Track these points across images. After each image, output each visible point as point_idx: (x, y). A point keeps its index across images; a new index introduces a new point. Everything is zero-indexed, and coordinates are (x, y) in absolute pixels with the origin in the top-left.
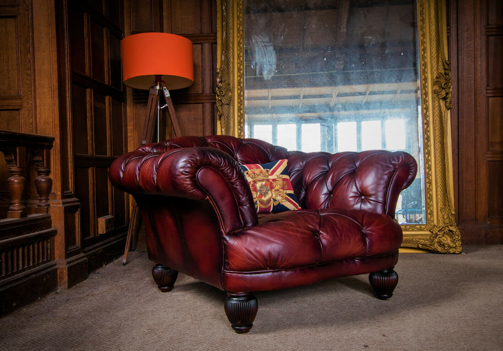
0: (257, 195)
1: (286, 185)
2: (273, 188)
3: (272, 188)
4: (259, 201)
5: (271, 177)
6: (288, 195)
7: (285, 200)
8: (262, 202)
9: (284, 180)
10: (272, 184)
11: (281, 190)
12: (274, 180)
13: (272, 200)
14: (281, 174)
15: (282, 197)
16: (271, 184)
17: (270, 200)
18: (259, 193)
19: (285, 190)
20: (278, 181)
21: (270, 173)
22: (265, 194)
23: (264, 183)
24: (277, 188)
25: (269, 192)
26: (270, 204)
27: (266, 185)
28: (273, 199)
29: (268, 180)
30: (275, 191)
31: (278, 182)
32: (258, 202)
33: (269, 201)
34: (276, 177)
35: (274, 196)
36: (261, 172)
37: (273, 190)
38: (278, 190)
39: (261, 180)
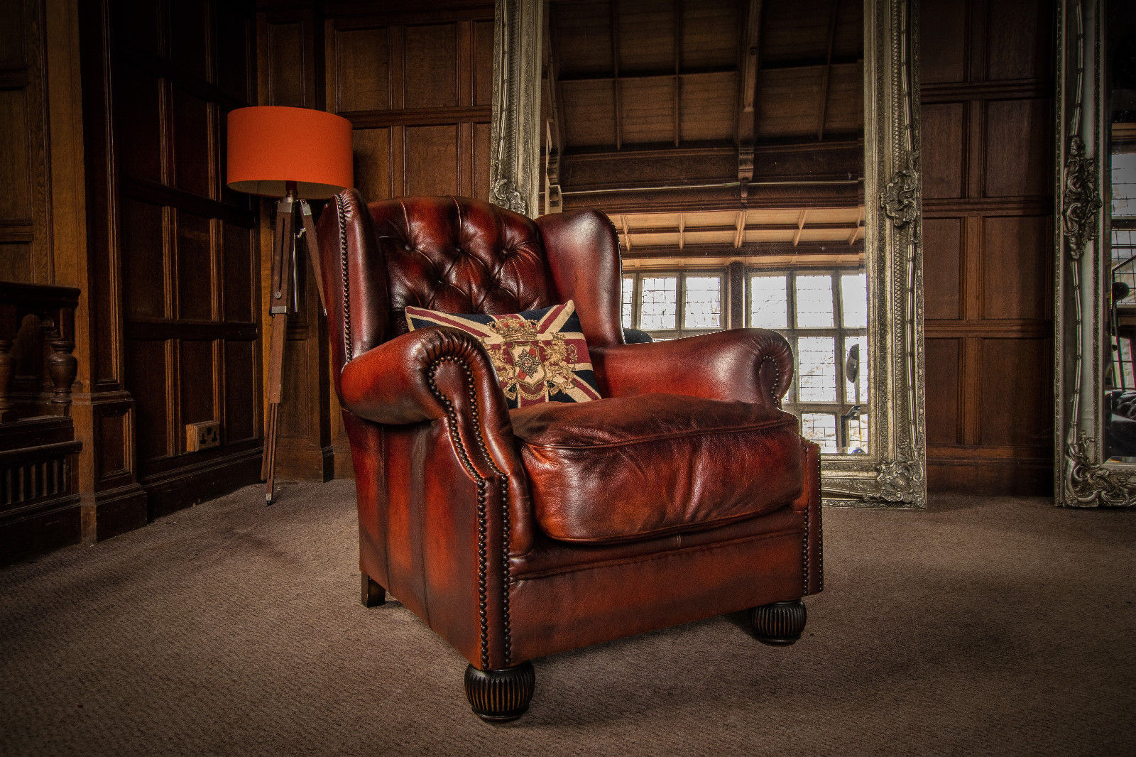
0: (514, 371)
1: (573, 352)
2: (547, 360)
3: (544, 358)
4: (521, 386)
5: (540, 337)
6: (579, 373)
7: (572, 385)
8: (525, 388)
9: (568, 342)
10: (545, 351)
11: (563, 364)
12: (548, 343)
13: (545, 383)
14: (560, 331)
15: (564, 377)
16: (542, 350)
17: (542, 384)
18: (518, 369)
19: (572, 363)
20: (555, 344)
21: (538, 328)
22: (532, 371)
23: (528, 348)
24: (554, 358)
25: (539, 368)
26: (542, 393)
27: (532, 352)
28: (548, 382)
29: (536, 343)
30: (551, 365)
31: (555, 347)
32: (518, 386)
33: (539, 386)
34: (550, 338)
35: (549, 375)
36: (522, 325)
37: (547, 363)
38: (556, 364)
39: (521, 342)
